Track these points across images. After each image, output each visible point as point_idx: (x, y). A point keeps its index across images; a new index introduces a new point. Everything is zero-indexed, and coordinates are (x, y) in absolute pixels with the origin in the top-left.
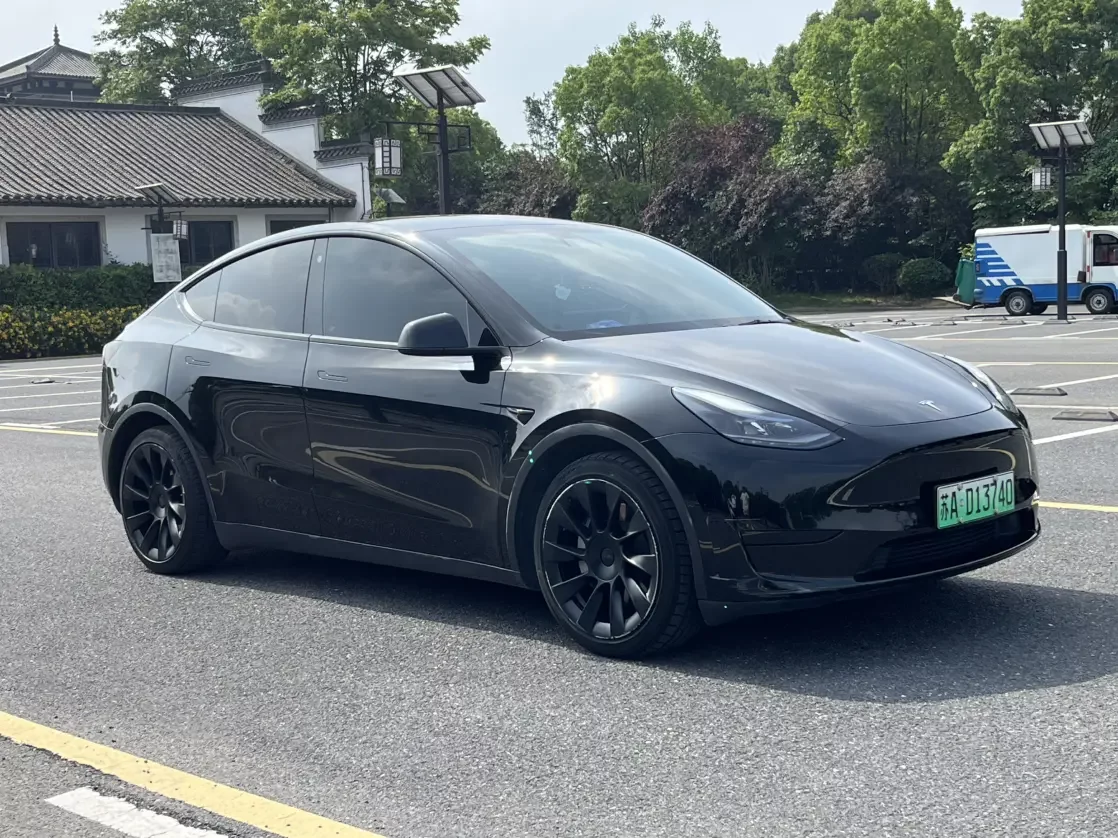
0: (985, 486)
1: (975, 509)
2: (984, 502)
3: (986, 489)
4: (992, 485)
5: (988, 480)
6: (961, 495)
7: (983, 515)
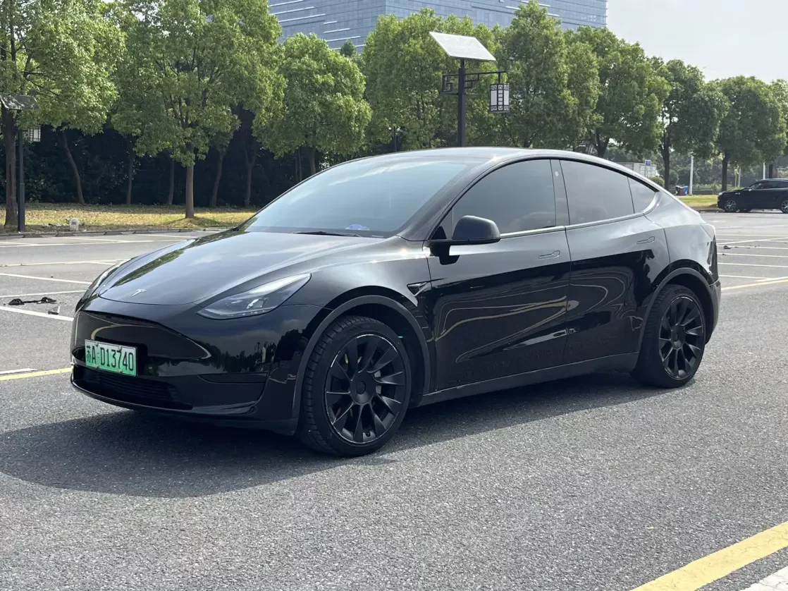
0: (113, 350)
1: (106, 363)
2: (112, 361)
3: (113, 353)
4: (118, 351)
5: (116, 347)
6: (97, 350)
7: (111, 369)
